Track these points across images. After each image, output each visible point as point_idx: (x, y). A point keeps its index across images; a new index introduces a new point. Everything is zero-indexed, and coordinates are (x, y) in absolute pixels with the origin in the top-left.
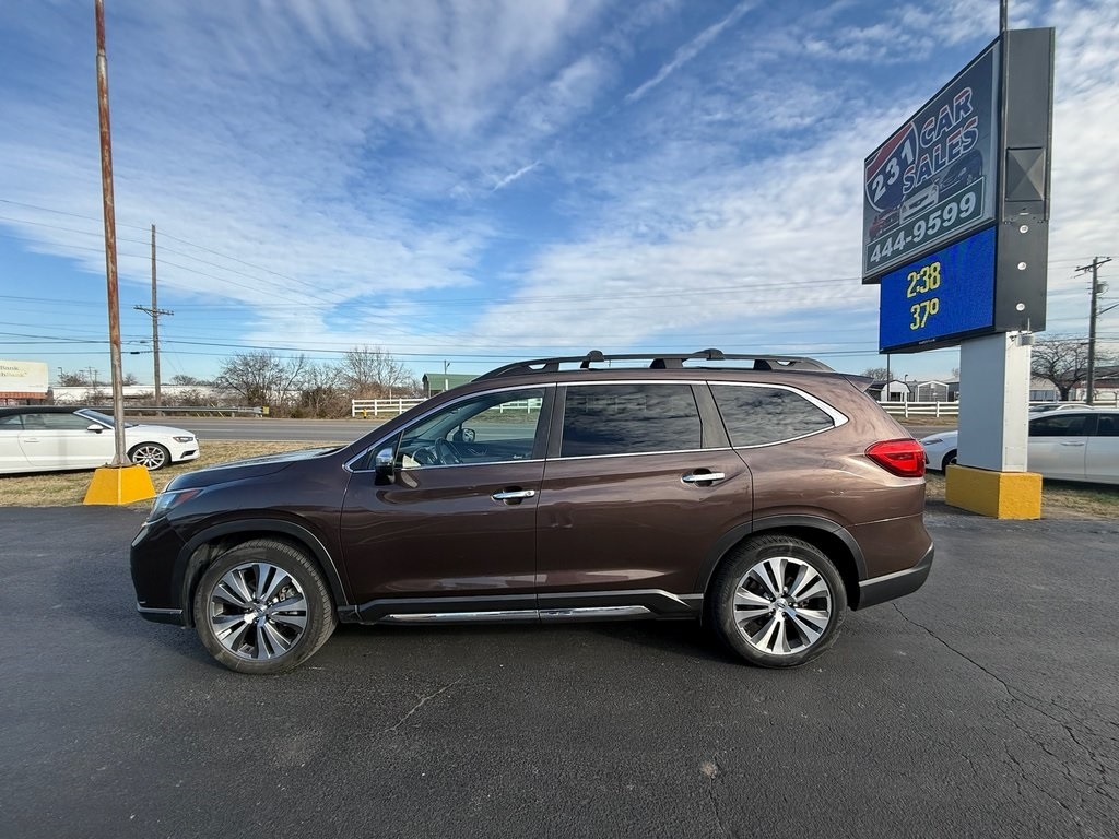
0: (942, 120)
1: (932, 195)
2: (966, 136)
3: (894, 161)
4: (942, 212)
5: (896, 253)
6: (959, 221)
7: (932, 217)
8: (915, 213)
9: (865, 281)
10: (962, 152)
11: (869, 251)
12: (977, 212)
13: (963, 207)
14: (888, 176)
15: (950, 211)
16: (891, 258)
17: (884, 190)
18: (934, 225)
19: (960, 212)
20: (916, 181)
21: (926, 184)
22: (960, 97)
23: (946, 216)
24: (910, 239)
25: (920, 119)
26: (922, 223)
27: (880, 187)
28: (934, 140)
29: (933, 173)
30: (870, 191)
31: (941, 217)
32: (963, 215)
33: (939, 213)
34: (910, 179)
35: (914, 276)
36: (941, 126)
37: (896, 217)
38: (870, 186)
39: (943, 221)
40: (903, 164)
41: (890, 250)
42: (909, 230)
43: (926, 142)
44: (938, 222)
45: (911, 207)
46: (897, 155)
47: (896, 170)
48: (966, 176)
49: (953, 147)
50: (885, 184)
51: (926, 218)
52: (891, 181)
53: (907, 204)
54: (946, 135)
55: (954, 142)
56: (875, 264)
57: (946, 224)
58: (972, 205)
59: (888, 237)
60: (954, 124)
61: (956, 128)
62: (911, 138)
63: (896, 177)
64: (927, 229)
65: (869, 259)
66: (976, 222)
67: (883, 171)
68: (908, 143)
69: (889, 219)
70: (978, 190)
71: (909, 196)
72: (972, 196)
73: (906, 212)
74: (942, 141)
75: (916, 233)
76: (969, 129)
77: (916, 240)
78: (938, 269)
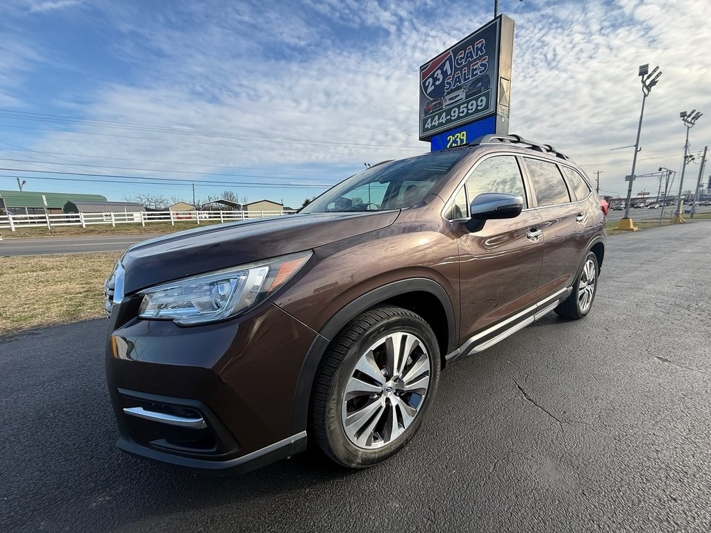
0: (468, 54)
1: (462, 94)
2: (482, 65)
3: (439, 71)
4: (468, 105)
5: (441, 124)
6: (477, 111)
7: (462, 107)
8: (452, 103)
9: (421, 139)
10: (479, 74)
11: (423, 122)
12: (487, 107)
13: (479, 103)
14: (435, 80)
15: (472, 105)
16: (437, 127)
17: (433, 87)
18: (463, 112)
19: (477, 106)
20: (452, 85)
21: (458, 88)
22: (479, 43)
23: (470, 107)
24: (449, 117)
25: (456, 49)
26: (456, 109)
27: (431, 84)
28: (464, 64)
29: (463, 82)
30: (424, 87)
31: (467, 107)
32: (479, 108)
33: (466, 105)
34: (448, 83)
35: (451, 138)
36: (468, 57)
37: (441, 104)
38: (424, 83)
39: (468, 110)
40: (444, 74)
41: (437, 122)
42: (448, 112)
43: (459, 64)
44: (465, 110)
45: (450, 100)
46: (442, 68)
47: (441, 77)
48: (481, 86)
49: (474, 70)
50: (434, 84)
51: (458, 107)
52: (437, 83)
53: (448, 97)
54: (470, 62)
55: (475, 67)
56: (428, 129)
57: (470, 112)
58: (484, 103)
59: (436, 115)
60: (475, 57)
61: (476, 60)
62: (450, 59)
63: (440, 81)
64: (459, 113)
65: (424, 126)
66: (486, 113)
67: (432, 76)
68: (448, 62)
69: (436, 105)
70: (487, 95)
71: (448, 93)
72: (484, 98)
73: (446, 102)
74: (468, 65)
75: (453, 114)
76: (483, 62)
77: (453, 118)
78: (465, 135)
